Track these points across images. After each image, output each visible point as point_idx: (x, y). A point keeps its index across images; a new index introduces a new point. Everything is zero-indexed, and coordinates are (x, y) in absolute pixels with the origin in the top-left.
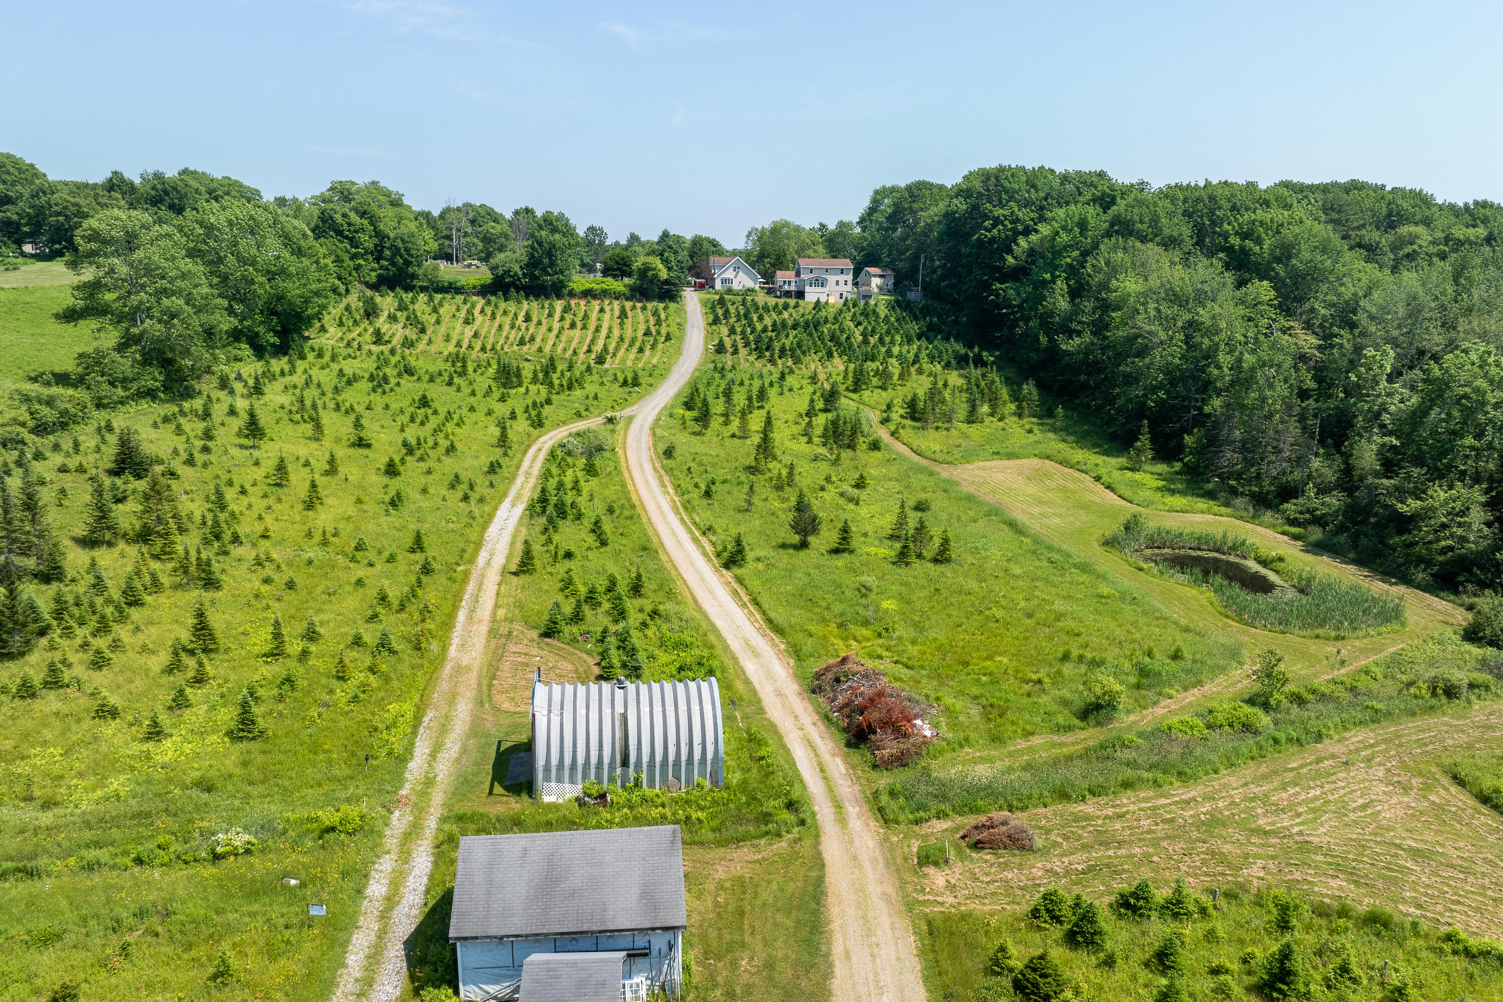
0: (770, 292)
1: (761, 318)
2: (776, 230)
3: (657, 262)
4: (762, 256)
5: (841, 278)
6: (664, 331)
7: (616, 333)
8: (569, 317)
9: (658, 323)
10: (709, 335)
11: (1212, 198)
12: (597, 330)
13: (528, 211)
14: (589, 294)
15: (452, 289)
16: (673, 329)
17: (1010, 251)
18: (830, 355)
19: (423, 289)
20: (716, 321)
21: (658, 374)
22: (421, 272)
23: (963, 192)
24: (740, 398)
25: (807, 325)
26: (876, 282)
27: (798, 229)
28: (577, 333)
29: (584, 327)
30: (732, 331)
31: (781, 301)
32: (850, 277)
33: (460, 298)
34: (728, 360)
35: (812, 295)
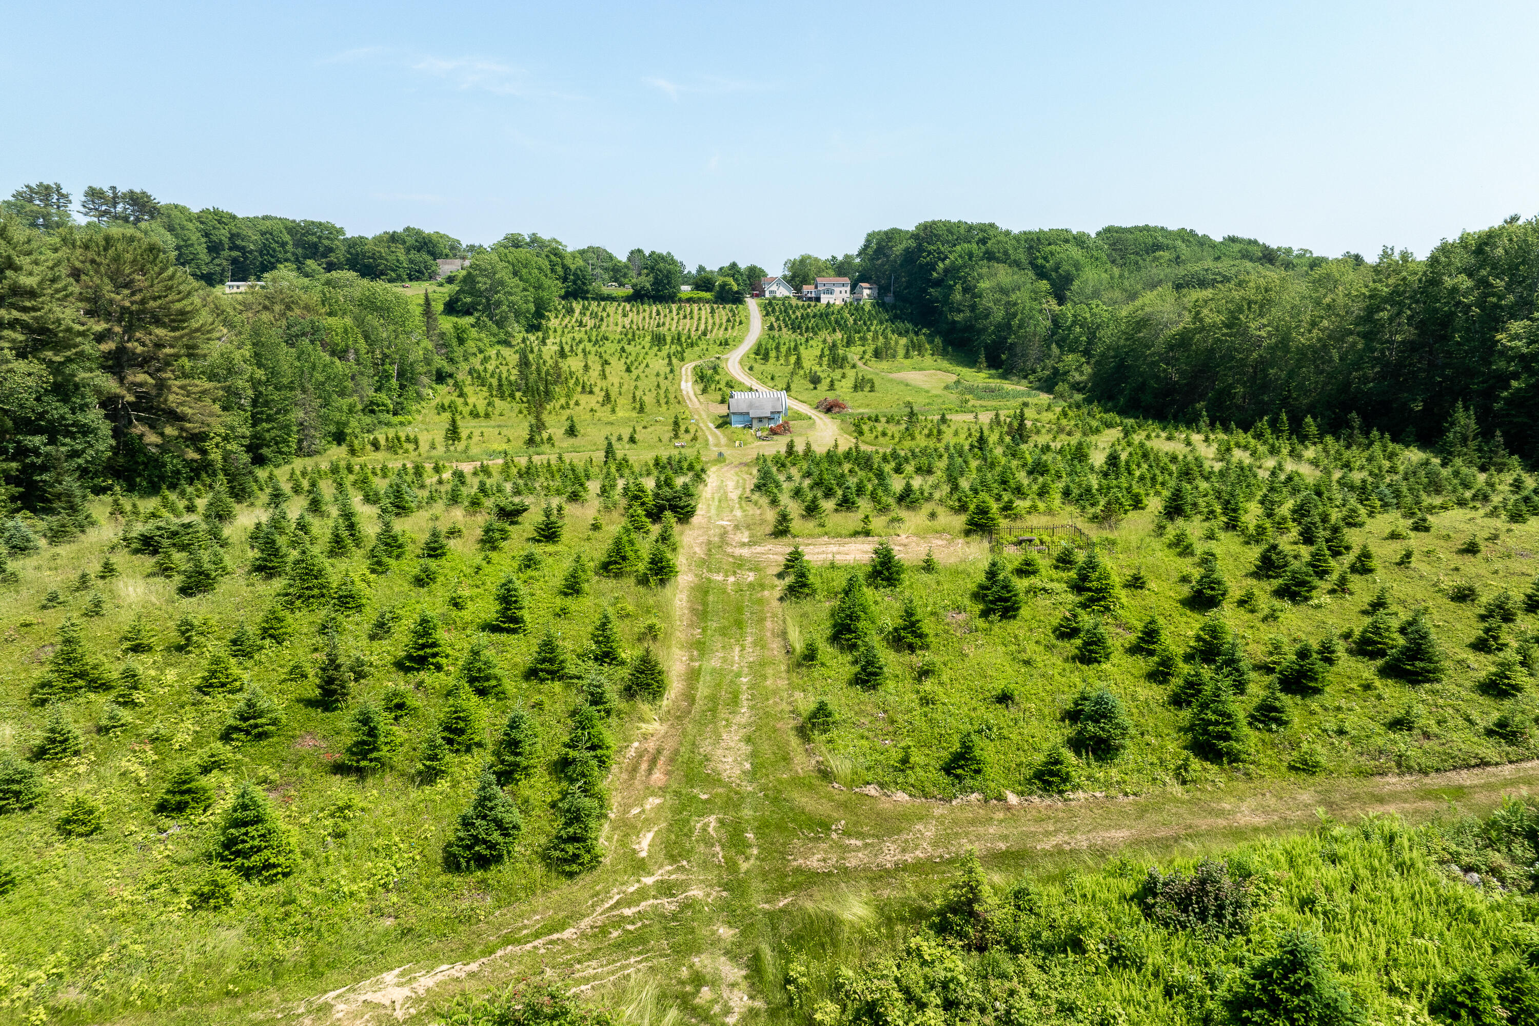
0: (799, 298)
1: (794, 312)
2: (803, 261)
3: (731, 281)
4: (793, 277)
5: (843, 289)
6: (738, 320)
7: (710, 321)
8: (682, 312)
9: (734, 315)
10: (764, 322)
11: (1038, 239)
12: (700, 319)
13: (639, 251)
14: (690, 300)
15: (610, 298)
16: (743, 318)
17: (934, 270)
18: (834, 330)
19: (593, 299)
20: (767, 314)
21: (739, 340)
22: (591, 288)
23: (915, 236)
24: (783, 349)
25: (821, 315)
26: (866, 292)
27: (816, 260)
28: (687, 321)
29: (692, 318)
30: (778, 319)
31: (806, 303)
32: (848, 289)
33: (615, 304)
34: (776, 333)
35: (825, 299)
